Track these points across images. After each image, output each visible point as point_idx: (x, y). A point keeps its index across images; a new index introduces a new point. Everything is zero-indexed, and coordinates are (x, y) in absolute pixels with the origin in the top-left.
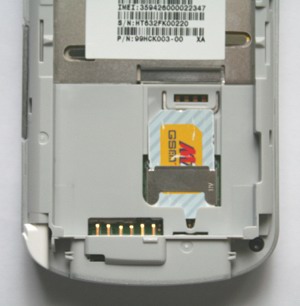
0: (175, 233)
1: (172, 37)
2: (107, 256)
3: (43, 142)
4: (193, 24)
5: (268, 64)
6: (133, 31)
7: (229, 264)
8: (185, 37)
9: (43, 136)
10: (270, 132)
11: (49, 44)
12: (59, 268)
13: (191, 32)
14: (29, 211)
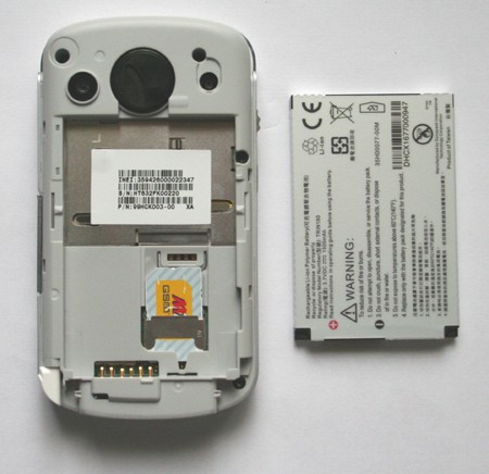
0: (169, 374)
1: (165, 205)
2: (110, 395)
3: (55, 298)
4: (183, 194)
5: (248, 228)
6: (132, 200)
7: (215, 401)
8: (176, 205)
9: (54, 293)
10: (250, 287)
11: (59, 214)
12: (70, 404)
13: (182, 200)
14: (44, 356)
